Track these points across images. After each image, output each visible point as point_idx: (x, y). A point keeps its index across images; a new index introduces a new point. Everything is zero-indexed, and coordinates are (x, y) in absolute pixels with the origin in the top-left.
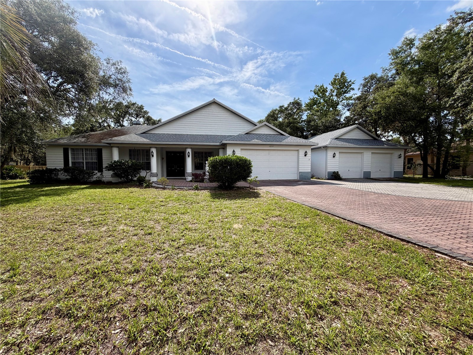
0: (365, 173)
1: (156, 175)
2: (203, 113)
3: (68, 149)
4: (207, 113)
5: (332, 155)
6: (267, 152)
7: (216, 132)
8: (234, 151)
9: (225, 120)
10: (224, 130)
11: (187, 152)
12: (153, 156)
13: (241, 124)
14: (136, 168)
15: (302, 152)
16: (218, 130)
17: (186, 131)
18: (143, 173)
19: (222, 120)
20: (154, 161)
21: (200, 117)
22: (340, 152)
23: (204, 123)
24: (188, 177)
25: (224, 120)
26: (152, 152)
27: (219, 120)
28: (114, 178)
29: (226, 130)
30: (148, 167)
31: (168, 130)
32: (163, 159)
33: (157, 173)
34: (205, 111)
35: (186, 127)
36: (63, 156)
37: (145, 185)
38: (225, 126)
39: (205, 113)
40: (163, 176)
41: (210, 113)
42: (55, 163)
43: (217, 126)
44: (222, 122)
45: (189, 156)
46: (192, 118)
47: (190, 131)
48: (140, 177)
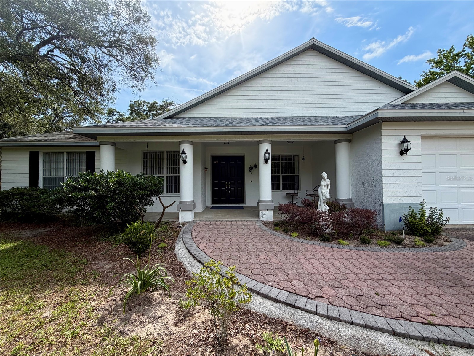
1: (192, 207)
2: (288, 71)
3: (37, 153)
4: (296, 71)
7: (316, 110)
9: (335, 84)
10: (332, 105)
12: (185, 162)
13: (371, 92)
16: (319, 106)
17: (253, 111)
19: (327, 84)
20: (188, 174)
21: (280, 80)
23: (290, 93)
24: (265, 212)
25: (331, 84)
26: (184, 153)
27: (322, 84)
29: (338, 105)
31: (217, 111)
32: (206, 169)
33: (193, 201)
34: (292, 67)
35: (251, 102)
36: (28, 167)
38: (334, 97)
39: (292, 71)
41: (302, 71)
42: (15, 180)
43: (316, 97)
44: (326, 88)
46: (264, 84)
47: (259, 111)
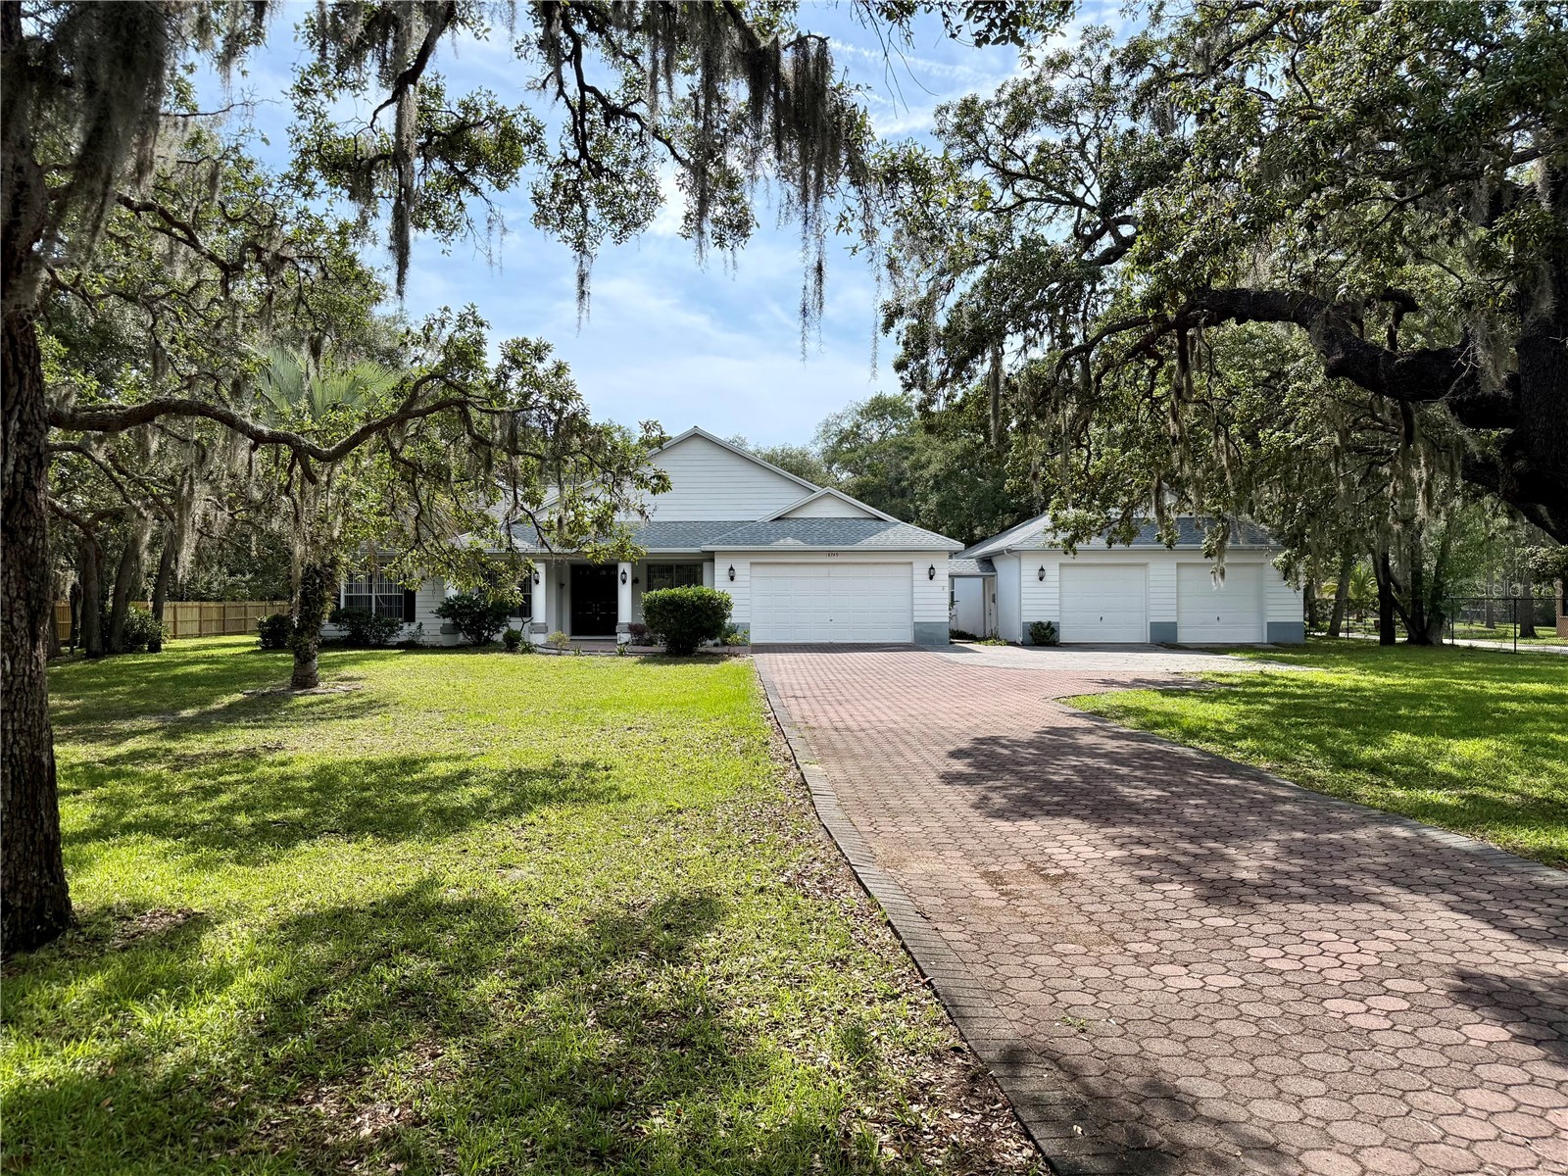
0: (1155, 626)
1: (544, 629)
5: (1036, 573)
6: (823, 570)
8: (731, 569)
9: (728, 480)
10: (725, 507)
11: (620, 571)
12: (537, 582)
14: (501, 612)
15: (920, 569)
18: (515, 624)
19: (718, 480)
20: (539, 594)
22: (1061, 565)
24: (623, 634)
25: (723, 480)
26: (536, 573)
27: (711, 480)
28: (447, 637)
30: (525, 610)
32: (561, 585)
33: (545, 623)
37: (521, 647)
38: (727, 496)
40: (560, 627)
41: (686, 463)
44: (717, 485)
45: (624, 582)
48: (510, 632)
